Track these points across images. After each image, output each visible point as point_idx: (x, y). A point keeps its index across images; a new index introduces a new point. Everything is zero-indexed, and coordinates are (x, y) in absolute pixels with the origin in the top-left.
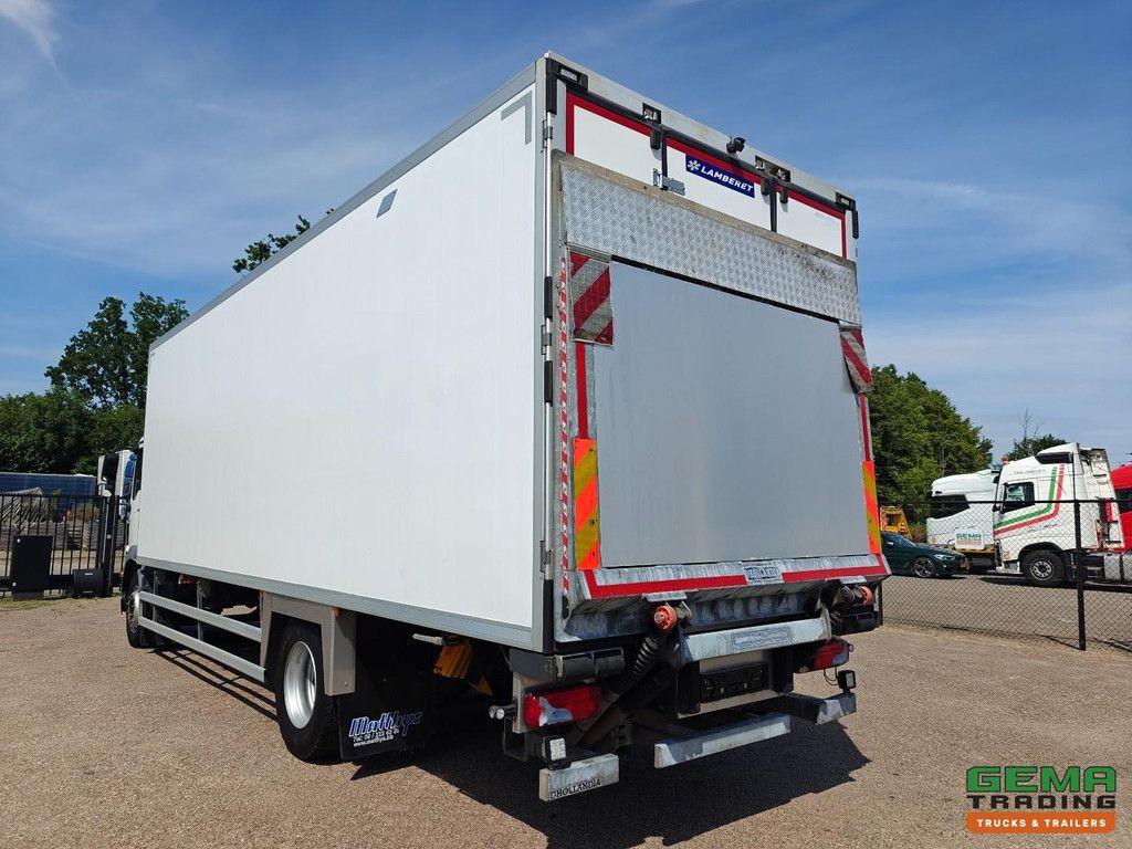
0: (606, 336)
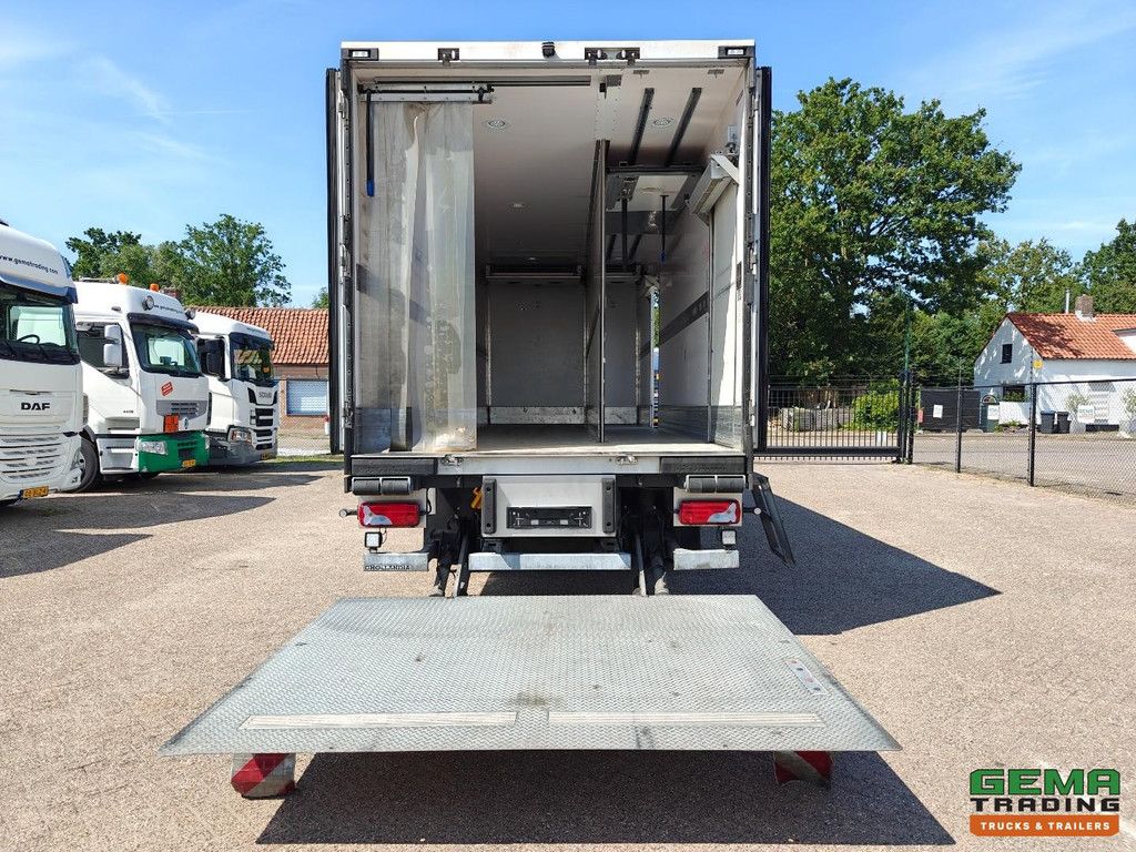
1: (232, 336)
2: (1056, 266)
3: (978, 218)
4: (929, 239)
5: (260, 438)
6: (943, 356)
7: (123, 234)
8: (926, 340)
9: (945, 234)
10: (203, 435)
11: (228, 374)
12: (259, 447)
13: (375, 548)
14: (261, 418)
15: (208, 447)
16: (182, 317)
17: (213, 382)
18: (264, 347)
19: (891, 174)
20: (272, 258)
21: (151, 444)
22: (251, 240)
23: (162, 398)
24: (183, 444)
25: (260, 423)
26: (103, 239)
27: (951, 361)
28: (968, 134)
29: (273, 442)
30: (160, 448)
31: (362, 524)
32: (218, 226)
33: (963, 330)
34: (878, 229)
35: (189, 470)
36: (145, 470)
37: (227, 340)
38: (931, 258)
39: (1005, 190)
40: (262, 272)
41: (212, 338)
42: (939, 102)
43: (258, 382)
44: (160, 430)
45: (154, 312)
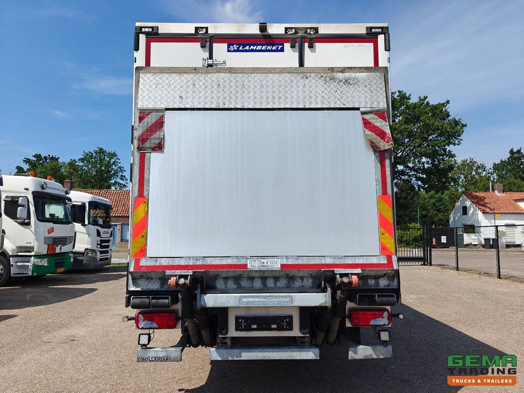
0: (159, 147)
1: (90, 203)
2: (480, 171)
3: (448, 148)
4: (426, 158)
5: (102, 255)
6: (432, 212)
7: (51, 156)
8: (424, 204)
9: (433, 155)
10: (70, 254)
11: (86, 222)
12: (101, 260)
13: (145, 345)
14: (103, 244)
15: (72, 260)
16: (63, 194)
17: (78, 226)
18: (107, 208)
19: (407, 128)
20: (120, 168)
21: (39, 260)
22: (110, 159)
23: (47, 235)
24: (58, 260)
25: (102, 247)
26: (41, 159)
27: (436, 214)
28: (441, 111)
29: (109, 257)
30: (45, 263)
31: (138, 327)
32: (96, 153)
33: (440, 200)
34: (401, 153)
35: (61, 273)
36: (35, 274)
37: (87, 205)
38: (426, 166)
39: (459, 136)
40: (114, 174)
41: (80, 204)
42: (427, 97)
43: (102, 227)
44: (45, 252)
45: (47, 191)
